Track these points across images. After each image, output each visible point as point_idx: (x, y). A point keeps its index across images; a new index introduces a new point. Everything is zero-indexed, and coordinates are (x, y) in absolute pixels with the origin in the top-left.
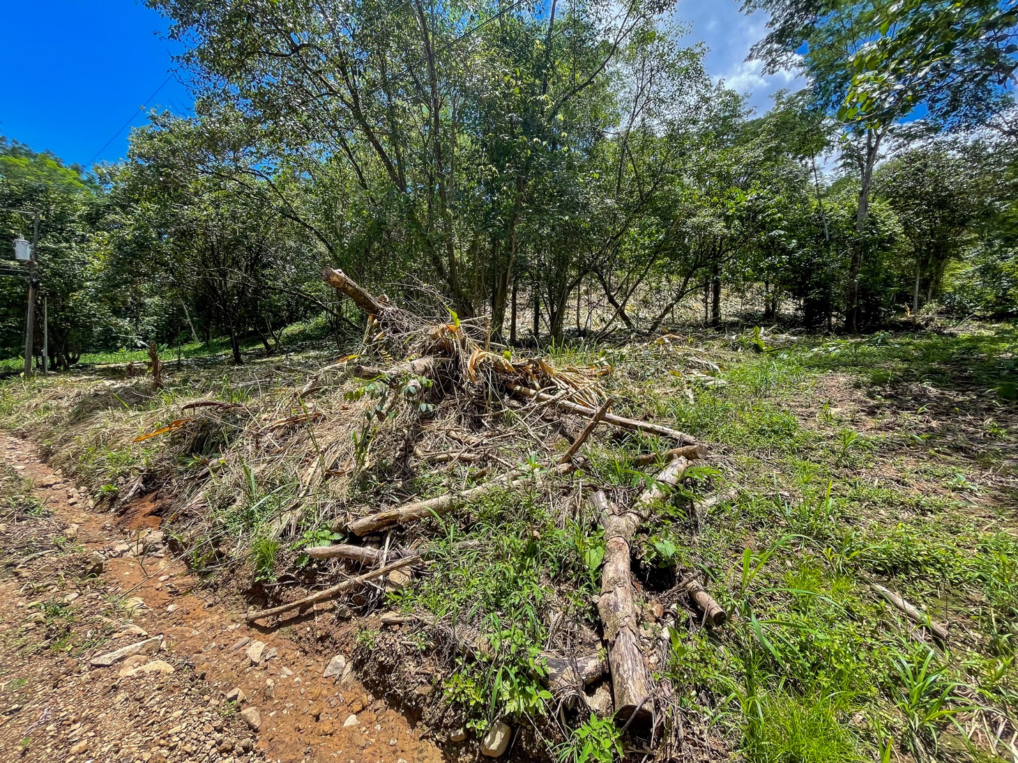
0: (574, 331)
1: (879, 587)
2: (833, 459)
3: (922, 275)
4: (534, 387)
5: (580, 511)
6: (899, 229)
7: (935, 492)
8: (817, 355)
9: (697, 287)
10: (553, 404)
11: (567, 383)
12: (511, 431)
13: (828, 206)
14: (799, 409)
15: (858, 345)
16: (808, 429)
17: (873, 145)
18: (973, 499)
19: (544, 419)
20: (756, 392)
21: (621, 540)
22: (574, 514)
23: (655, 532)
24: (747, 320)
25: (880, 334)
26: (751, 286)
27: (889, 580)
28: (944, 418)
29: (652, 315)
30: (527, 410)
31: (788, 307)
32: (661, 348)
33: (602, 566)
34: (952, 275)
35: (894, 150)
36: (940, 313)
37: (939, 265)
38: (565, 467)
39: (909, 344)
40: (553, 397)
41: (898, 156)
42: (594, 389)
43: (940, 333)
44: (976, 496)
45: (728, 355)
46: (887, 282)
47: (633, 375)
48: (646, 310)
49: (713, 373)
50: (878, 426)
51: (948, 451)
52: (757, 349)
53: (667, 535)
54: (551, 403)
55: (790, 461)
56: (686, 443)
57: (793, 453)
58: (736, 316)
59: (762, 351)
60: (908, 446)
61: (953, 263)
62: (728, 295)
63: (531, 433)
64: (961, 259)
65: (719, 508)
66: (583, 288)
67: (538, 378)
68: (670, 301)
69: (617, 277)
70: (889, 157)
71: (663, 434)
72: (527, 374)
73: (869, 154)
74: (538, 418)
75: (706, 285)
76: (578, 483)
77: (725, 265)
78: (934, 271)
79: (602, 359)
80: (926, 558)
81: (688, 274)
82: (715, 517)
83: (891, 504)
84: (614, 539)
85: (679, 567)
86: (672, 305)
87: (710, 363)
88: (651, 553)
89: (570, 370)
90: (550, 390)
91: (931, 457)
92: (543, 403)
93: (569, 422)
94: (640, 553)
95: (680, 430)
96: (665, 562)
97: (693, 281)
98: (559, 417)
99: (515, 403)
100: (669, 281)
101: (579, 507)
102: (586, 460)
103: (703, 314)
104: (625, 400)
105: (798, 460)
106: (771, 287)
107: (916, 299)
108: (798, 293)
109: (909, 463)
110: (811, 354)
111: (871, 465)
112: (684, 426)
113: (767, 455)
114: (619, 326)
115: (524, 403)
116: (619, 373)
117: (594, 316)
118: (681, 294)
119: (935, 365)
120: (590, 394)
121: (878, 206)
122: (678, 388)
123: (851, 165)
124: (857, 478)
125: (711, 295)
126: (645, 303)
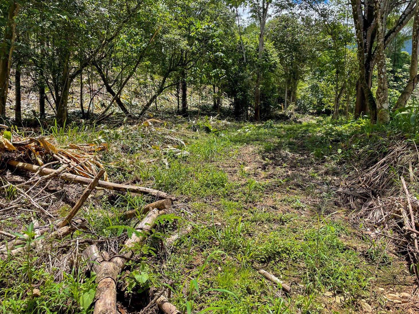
0: (79, 113)
1: (262, 271)
2: (244, 198)
3: (288, 88)
4: (37, 163)
5: (77, 264)
6: (278, 60)
7: (288, 211)
8: (240, 134)
9: (172, 85)
10: (56, 177)
11: (69, 158)
12: (13, 204)
13: (245, 41)
14: (229, 169)
15: (259, 128)
16: (232, 181)
17: (265, 7)
18: (303, 212)
19: (47, 190)
20: (206, 159)
21: (109, 280)
22: (71, 267)
23: (135, 267)
24: (204, 110)
25: (270, 122)
26: (205, 88)
27: (267, 265)
28: (294, 169)
29: (142, 103)
30: (31, 184)
31: (226, 103)
32: (146, 129)
33: (93, 304)
34: (300, 89)
35: (275, 13)
36: (296, 110)
37: (295, 83)
38: (65, 229)
39: (282, 127)
40: (55, 171)
41: (277, 17)
42: (93, 162)
43: (296, 122)
44: (304, 211)
45: (190, 134)
46: (273, 90)
47: (125, 149)
48: (137, 99)
49: (181, 147)
50: (266, 176)
51: (295, 188)
52: (208, 130)
53: (143, 268)
54: (54, 176)
55: (222, 202)
56: (161, 198)
57: (225, 197)
58: (196, 107)
59: (210, 131)
60: (278, 186)
61: (301, 83)
62: (192, 93)
63: (35, 204)
64: (304, 81)
65: (181, 240)
66: (85, 78)
67: (41, 154)
68: (154, 93)
69: (114, 72)
70: (273, 16)
71: (145, 193)
72: (30, 152)
73: (264, 12)
74: (42, 190)
75: (178, 84)
76: (76, 242)
77: (189, 71)
78: (293, 86)
79: (100, 137)
80: (282, 249)
81: (165, 75)
82: (178, 248)
83: (269, 221)
84: (104, 280)
85: (152, 289)
86: (155, 97)
87: (179, 140)
88: (132, 284)
89: (72, 147)
90: (54, 165)
91: (288, 191)
92: (46, 177)
93: (71, 191)
94: (124, 286)
95: (157, 189)
96: (143, 288)
97: (169, 81)
98: (62, 187)
99: (18, 178)
100: (152, 79)
101: (75, 261)
102: (83, 221)
103: (177, 105)
104: (119, 169)
105: (226, 201)
106: (217, 89)
107: (286, 102)
108: (231, 94)
109: (278, 196)
110: (236, 134)
111: (262, 199)
112: (160, 186)
113: (210, 200)
114: (117, 111)
115: (27, 178)
116: (115, 149)
117: (96, 101)
118: (161, 90)
119: (291, 140)
120: (90, 166)
121: (269, 45)
122: (158, 158)
123: (256, 17)
124: (255, 208)
125: (181, 91)
126: (136, 94)
